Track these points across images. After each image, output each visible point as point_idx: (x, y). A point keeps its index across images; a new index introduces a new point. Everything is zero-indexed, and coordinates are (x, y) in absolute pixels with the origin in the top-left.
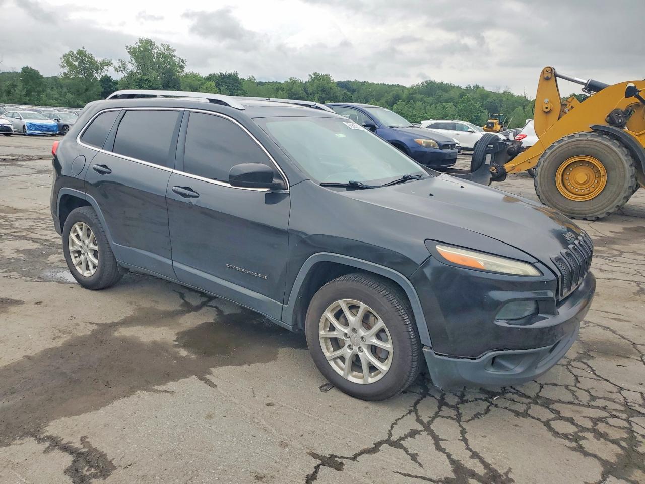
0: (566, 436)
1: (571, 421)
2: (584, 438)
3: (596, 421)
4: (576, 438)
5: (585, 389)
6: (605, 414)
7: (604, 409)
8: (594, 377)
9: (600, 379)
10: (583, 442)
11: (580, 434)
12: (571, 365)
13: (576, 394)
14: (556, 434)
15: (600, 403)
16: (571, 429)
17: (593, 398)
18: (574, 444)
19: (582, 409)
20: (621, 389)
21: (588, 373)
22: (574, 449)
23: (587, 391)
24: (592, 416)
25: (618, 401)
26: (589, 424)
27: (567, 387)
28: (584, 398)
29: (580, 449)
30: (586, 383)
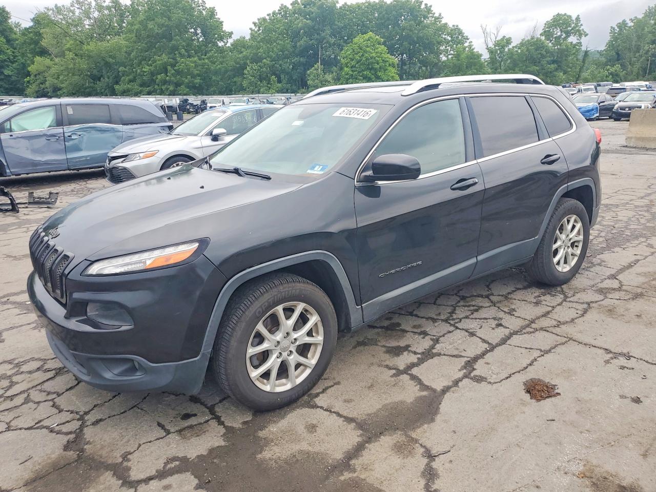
0: (25, 362)
1: (30, 372)
2: (13, 368)
3: (12, 384)
4: (18, 365)
5: (42, 404)
6: (9, 393)
7: (11, 398)
8: (45, 423)
9: (37, 426)
10: (11, 366)
11: (16, 369)
12: (78, 420)
13: (45, 393)
14: (33, 359)
15: (19, 400)
16: (25, 368)
17: (27, 400)
18: (16, 362)
19: (30, 385)
20: (8, 429)
21: (53, 423)
22: (14, 359)
23: (38, 403)
24: (17, 386)
25: (4, 414)
26: (15, 379)
27: (59, 395)
28: (36, 396)
29: (10, 362)
30: (45, 410)
